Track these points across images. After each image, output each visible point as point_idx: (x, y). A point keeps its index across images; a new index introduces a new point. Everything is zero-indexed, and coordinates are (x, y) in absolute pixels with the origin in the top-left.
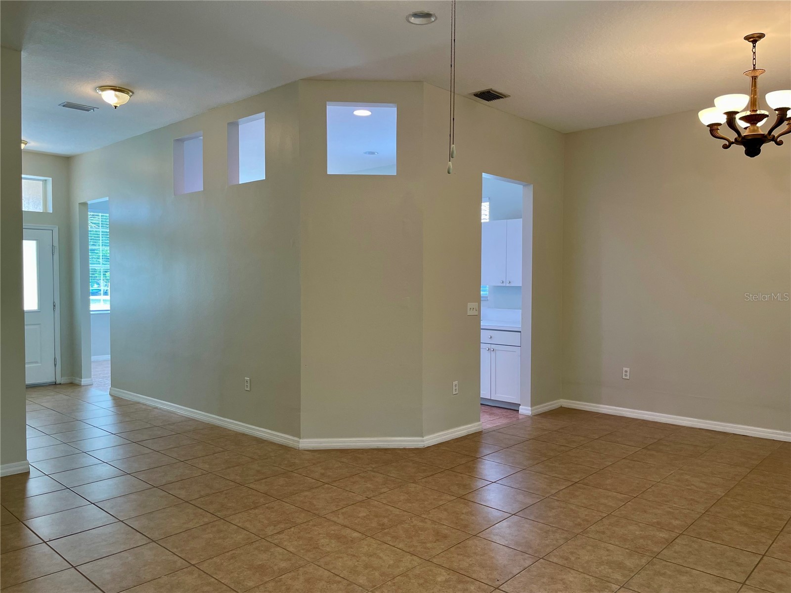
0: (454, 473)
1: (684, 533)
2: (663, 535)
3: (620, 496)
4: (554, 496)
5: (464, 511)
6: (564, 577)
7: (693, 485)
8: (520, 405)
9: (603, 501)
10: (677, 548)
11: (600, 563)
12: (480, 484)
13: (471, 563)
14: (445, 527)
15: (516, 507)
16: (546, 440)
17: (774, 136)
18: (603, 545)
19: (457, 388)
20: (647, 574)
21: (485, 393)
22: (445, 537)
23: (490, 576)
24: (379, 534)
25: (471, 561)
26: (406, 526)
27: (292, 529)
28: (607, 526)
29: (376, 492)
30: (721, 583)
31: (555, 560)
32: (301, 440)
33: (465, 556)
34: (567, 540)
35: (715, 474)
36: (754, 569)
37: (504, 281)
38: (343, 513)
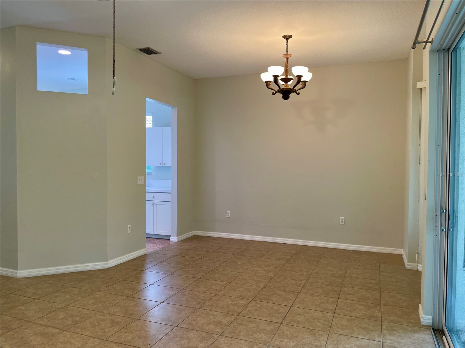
0: (126, 281)
1: (254, 299)
2: (243, 302)
3: (222, 283)
4: (187, 288)
5: (131, 305)
6: (189, 335)
7: (259, 272)
8: (170, 236)
9: (213, 287)
10: (249, 308)
11: (209, 323)
12: (143, 287)
13: (133, 337)
14: (118, 317)
15: (164, 297)
16: (184, 256)
17: (296, 90)
18: (211, 313)
19: (131, 229)
20: (234, 326)
21: (149, 230)
22: (118, 323)
23: (144, 343)
24: (73, 328)
25: (133, 335)
26: (92, 320)
27: (9, 333)
28: (214, 302)
29: (73, 300)
30: (271, 325)
31: (184, 326)
32: (18, 272)
33: (130, 333)
34: (191, 313)
35: (270, 265)
36: (286, 315)
37: (162, 164)
38: (47, 318)
